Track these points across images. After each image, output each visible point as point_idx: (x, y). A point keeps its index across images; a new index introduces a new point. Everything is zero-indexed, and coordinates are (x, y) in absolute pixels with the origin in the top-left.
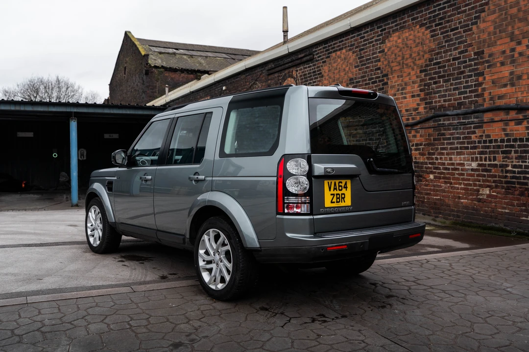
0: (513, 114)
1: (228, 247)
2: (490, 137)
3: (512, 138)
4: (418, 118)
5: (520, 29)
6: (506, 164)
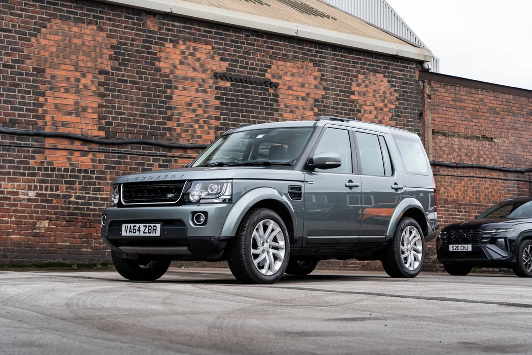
0: (77, 145)
2: (52, 164)
3: (77, 169)
5: (84, 62)
6: (69, 195)
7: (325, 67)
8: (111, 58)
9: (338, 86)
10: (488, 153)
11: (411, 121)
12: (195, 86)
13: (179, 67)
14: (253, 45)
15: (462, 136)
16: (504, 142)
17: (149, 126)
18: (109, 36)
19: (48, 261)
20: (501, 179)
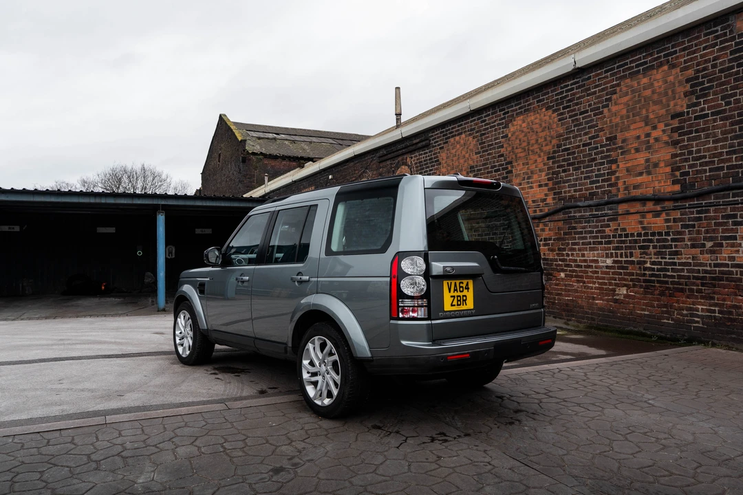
0: (650, 206)
1: (336, 357)
2: (626, 231)
3: (650, 232)
4: (546, 210)
5: (655, 112)
6: (644, 261)
18: (682, 70)
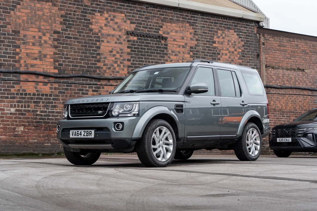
0: (41, 78)
2: (26, 91)
3: (41, 93)
5: (44, 26)
6: (36, 110)
7: (197, 26)
8: (61, 23)
9: (205, 38)
10: (301, 79)
11: (252, 60)
12: (115, 40)
13: (104, 28)
14: (151, 13)
15: (285, 68)
16: (312, 72)
17: (85, 66)
18: (59, 9)
19: (24, 152)
20: (310, 95)
